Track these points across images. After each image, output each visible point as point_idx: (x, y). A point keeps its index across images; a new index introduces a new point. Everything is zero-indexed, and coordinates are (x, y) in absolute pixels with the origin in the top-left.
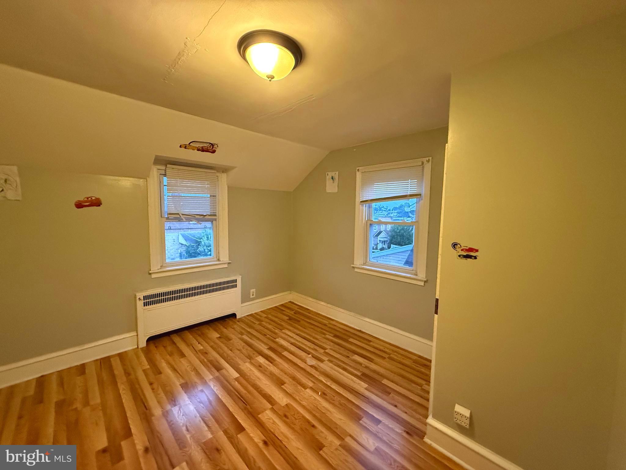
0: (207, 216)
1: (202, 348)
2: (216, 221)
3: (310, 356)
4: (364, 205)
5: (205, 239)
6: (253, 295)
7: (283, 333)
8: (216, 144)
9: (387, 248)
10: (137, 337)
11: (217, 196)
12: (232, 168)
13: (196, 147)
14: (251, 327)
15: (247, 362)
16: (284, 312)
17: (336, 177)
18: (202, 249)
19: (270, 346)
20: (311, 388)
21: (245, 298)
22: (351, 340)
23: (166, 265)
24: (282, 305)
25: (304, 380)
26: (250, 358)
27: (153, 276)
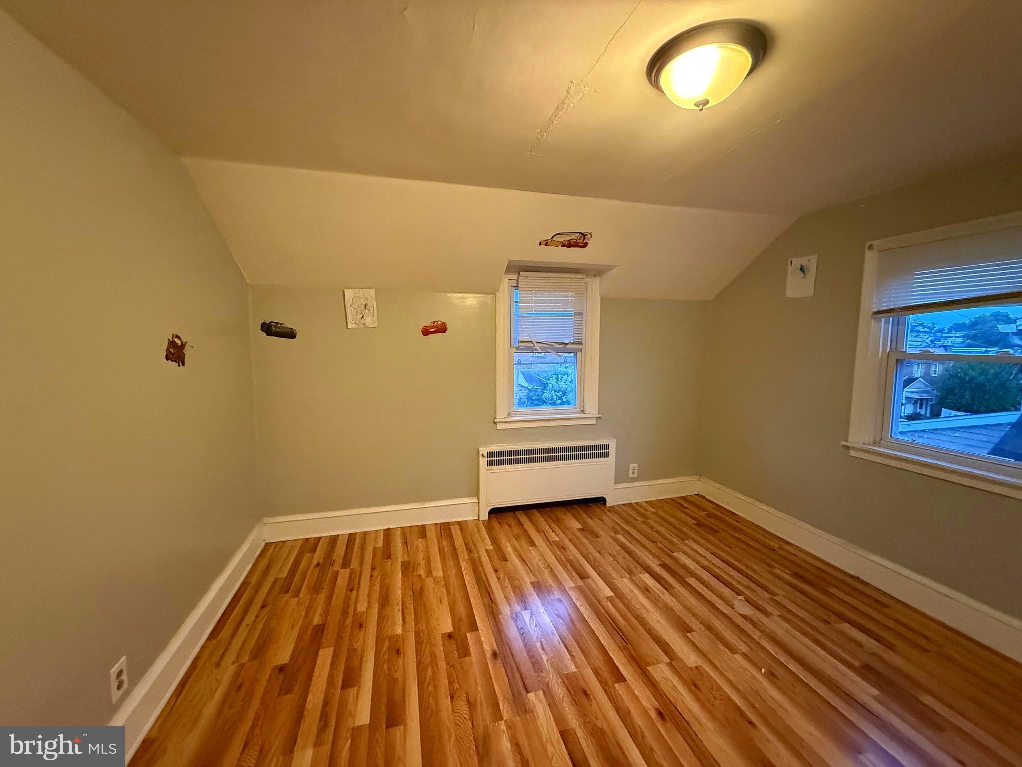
0: (570, 344)
1: (557, 539)
2: (581, 351)
3: (740, 597)
4: (883, 320)
5: (554, 380)
6: (633, 473)
7: (686, 544)
8: (590, 233)
9: (928, 415)
10: (478, 505)
11: (584, 314)
12: (610, 268)
13: (561, 242)
14: (629, 523)
15: (624, 577)
16: (686, 510)
17: (813, 267)
18: (550, 395)
19: (662, 561)
20: (744, 655)
21: (621, 477)
22: (833, 591)
23: (514, 413)
24: (683, 498)
25: (730, 636)
26: (630, 573)
27: (499, 427)
